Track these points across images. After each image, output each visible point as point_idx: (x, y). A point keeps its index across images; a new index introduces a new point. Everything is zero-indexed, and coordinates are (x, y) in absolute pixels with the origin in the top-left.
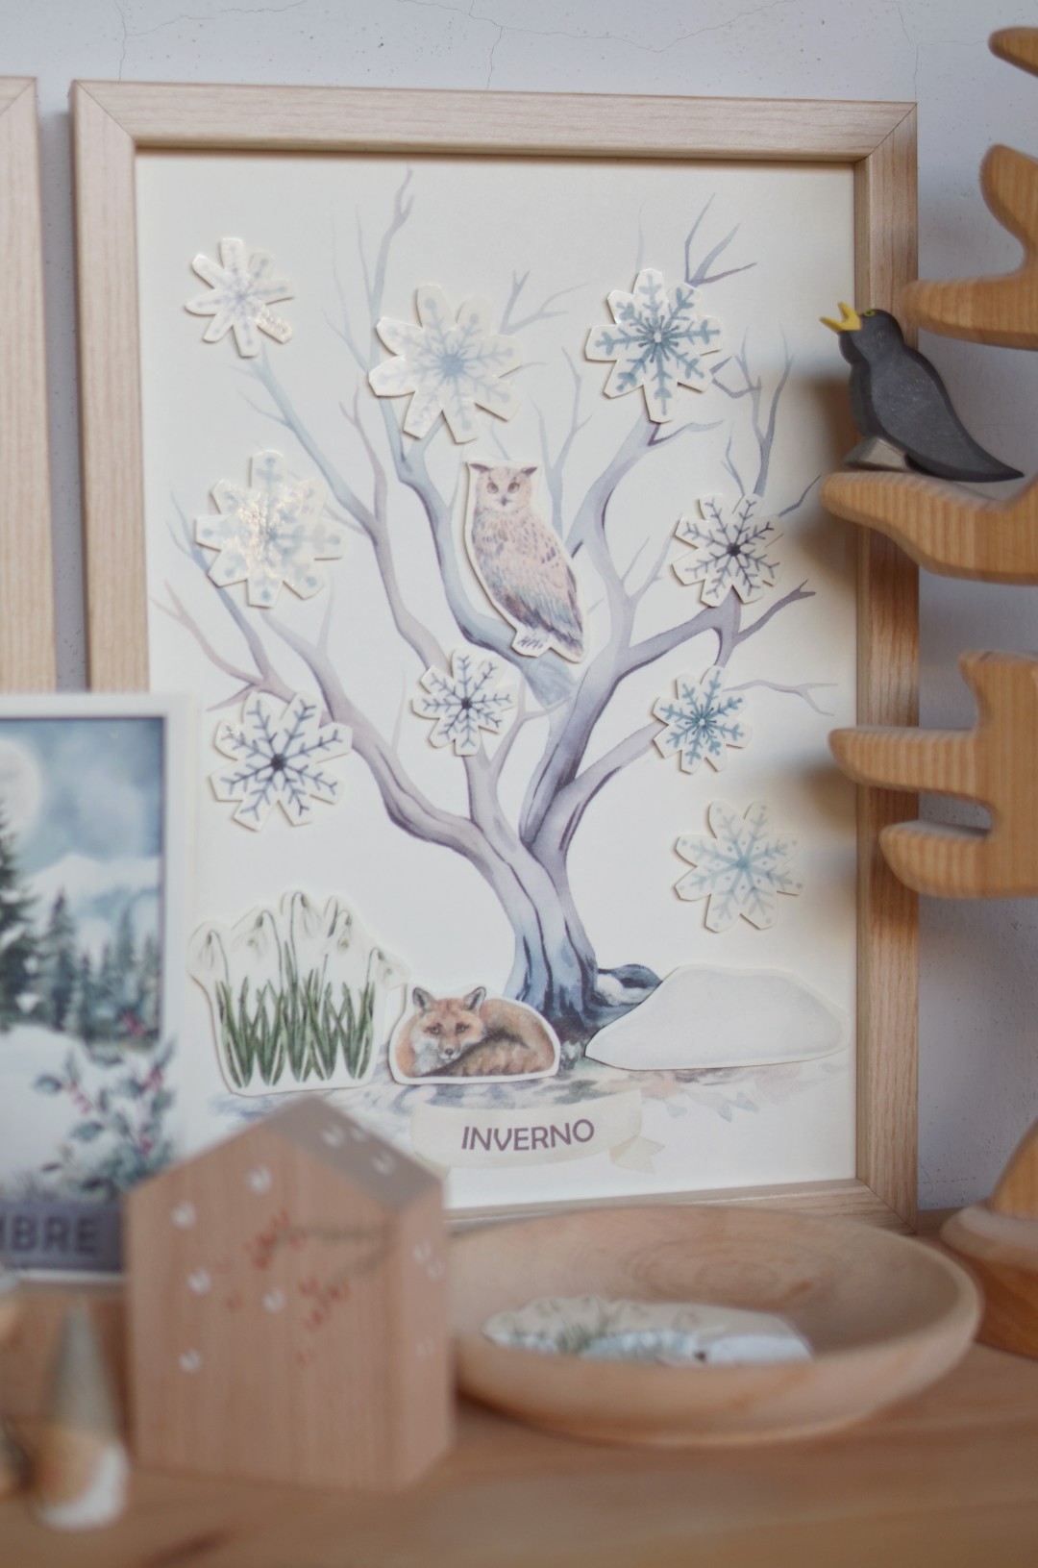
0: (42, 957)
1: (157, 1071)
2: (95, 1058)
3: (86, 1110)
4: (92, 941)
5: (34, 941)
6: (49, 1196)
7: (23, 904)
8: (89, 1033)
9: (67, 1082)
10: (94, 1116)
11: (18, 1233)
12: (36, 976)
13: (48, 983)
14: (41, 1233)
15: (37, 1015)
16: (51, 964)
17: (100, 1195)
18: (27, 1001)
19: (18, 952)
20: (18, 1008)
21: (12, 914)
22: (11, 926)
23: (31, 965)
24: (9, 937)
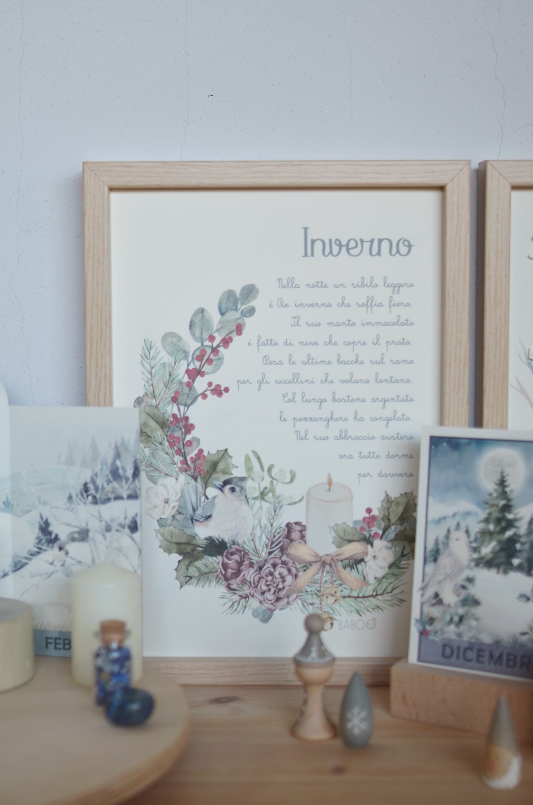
0: (523, 544)
5: (519, 536)
6: (523, 646)
7: (516, 520)
11: (508, 660)
12: (520, 551)
13: (525, 555)
14: (519, 661)
15: (520, 568)
16: (527, 546)
18: (516, 562)
19: (513, 540)
20: (511, 564)
21: (510, 524)
22: (510, 529)
23: (518, 546)
24: (509, 533)
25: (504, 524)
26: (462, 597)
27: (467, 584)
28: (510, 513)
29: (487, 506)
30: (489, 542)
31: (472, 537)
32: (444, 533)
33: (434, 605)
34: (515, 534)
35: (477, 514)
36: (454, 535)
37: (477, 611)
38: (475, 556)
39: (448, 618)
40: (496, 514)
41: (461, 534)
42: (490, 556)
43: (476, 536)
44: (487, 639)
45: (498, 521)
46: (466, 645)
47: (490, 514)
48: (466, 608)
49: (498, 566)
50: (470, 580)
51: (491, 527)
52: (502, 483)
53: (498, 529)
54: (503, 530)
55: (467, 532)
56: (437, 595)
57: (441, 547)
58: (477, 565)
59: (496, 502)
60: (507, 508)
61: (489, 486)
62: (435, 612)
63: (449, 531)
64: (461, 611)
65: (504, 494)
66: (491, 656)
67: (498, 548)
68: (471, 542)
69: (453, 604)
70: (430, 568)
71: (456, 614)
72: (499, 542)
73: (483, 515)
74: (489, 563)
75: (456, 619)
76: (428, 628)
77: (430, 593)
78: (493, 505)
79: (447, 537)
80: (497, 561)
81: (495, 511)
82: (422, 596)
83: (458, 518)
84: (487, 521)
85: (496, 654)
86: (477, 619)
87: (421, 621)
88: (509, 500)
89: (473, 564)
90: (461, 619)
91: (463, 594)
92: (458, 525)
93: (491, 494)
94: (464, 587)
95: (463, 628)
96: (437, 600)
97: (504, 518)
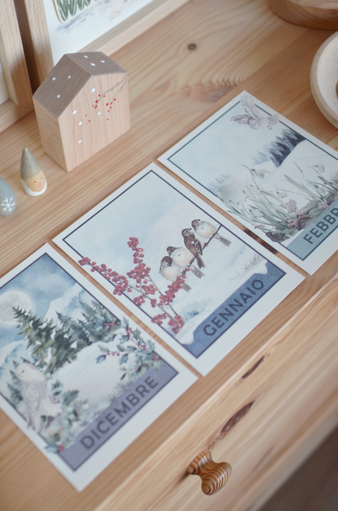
0: (67, 332)
1: (127, 328)
2: (107, 342)
3: (118, 355)
4: (78, 316)
5: (60, 330)
6: (130, 384)
7: (49, 324)
8: (100, 337)
9: (105, 354)
10: (122, 354)
11: (131, 401)
12: (70, 337)
13: (75, 336)
14: (138, 395)
15: (80, 347)
16: (72, 331)
17: (144, 370)
18: (74, 346)
19: (59, 337)
20: (73, 349)
21: (48, 330)
22: (52, 332)
23: (66, 336)
24: (53, 336)
25: (44, 334)
26: (62, 400)
27: (57, 390)
28: (42, 324)
29: (23, 334)
30: (46, 352)
31: (32, 361)
32: (10, 376)
33: (48, 426)
34: (56, 332)
35: (21, 345)
36: (18, 372)
37: (80, 397)
38: (45, 368)
39: (66, 422)
40: (34, 334)
41: (23, 366)
42: (55, 358)
43: (33, 357)
44: (104, 406)
45: (39, 335)
46: (96, 424)
47: (29, 337)
48: (72, 403)
49: (66, 359)
50: (57, 385)
51: (38, 343)
52: (19, 313)
53: (43, 340)
54: (48, 337)
55: (25, 361)
56: (44, 418)
57: (16, 387)
58: (52, 373)
59: (27, 327)
60: (37, 324)
61: (13, 323)
62: (54, 428)
63: (12, 373)
64: (70, 409)
65: (27, 319)
66: (118, 411)
67: (55, 350)
68: (34, 364)
69: (60, 411)
70: (22, 407)
71: (69, 414)
72: (52, 346)
73: (26, 342)
74: (59, 364)
75: (72, 417)
76: (59, 443)
77: (37, 421)
78: (26, 331)
79: (15, 377)
80: (62, 358)
81: (31, 332)
82: (34, 429)
83: (11, 360)
84: (31, 342)
85: (120, 407)
86: (85, 402)
87: (50, 445)
88: (33, 319)
89: (49, 374)
90: (75, 413)
91: (61, 397)
92: (15, 363)
93: (19, 326)
94: (57, 394)
95: (82, 417)
96: (47, 419)
97: (41, 331)
